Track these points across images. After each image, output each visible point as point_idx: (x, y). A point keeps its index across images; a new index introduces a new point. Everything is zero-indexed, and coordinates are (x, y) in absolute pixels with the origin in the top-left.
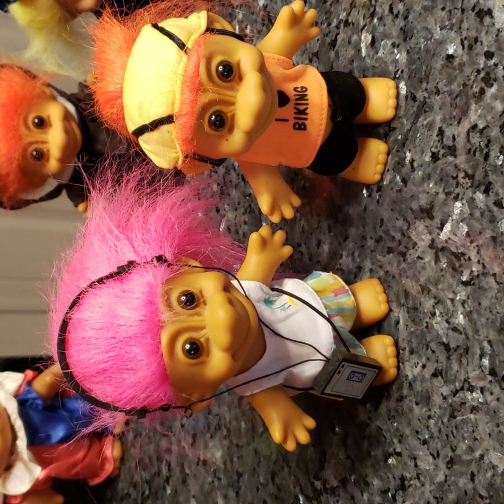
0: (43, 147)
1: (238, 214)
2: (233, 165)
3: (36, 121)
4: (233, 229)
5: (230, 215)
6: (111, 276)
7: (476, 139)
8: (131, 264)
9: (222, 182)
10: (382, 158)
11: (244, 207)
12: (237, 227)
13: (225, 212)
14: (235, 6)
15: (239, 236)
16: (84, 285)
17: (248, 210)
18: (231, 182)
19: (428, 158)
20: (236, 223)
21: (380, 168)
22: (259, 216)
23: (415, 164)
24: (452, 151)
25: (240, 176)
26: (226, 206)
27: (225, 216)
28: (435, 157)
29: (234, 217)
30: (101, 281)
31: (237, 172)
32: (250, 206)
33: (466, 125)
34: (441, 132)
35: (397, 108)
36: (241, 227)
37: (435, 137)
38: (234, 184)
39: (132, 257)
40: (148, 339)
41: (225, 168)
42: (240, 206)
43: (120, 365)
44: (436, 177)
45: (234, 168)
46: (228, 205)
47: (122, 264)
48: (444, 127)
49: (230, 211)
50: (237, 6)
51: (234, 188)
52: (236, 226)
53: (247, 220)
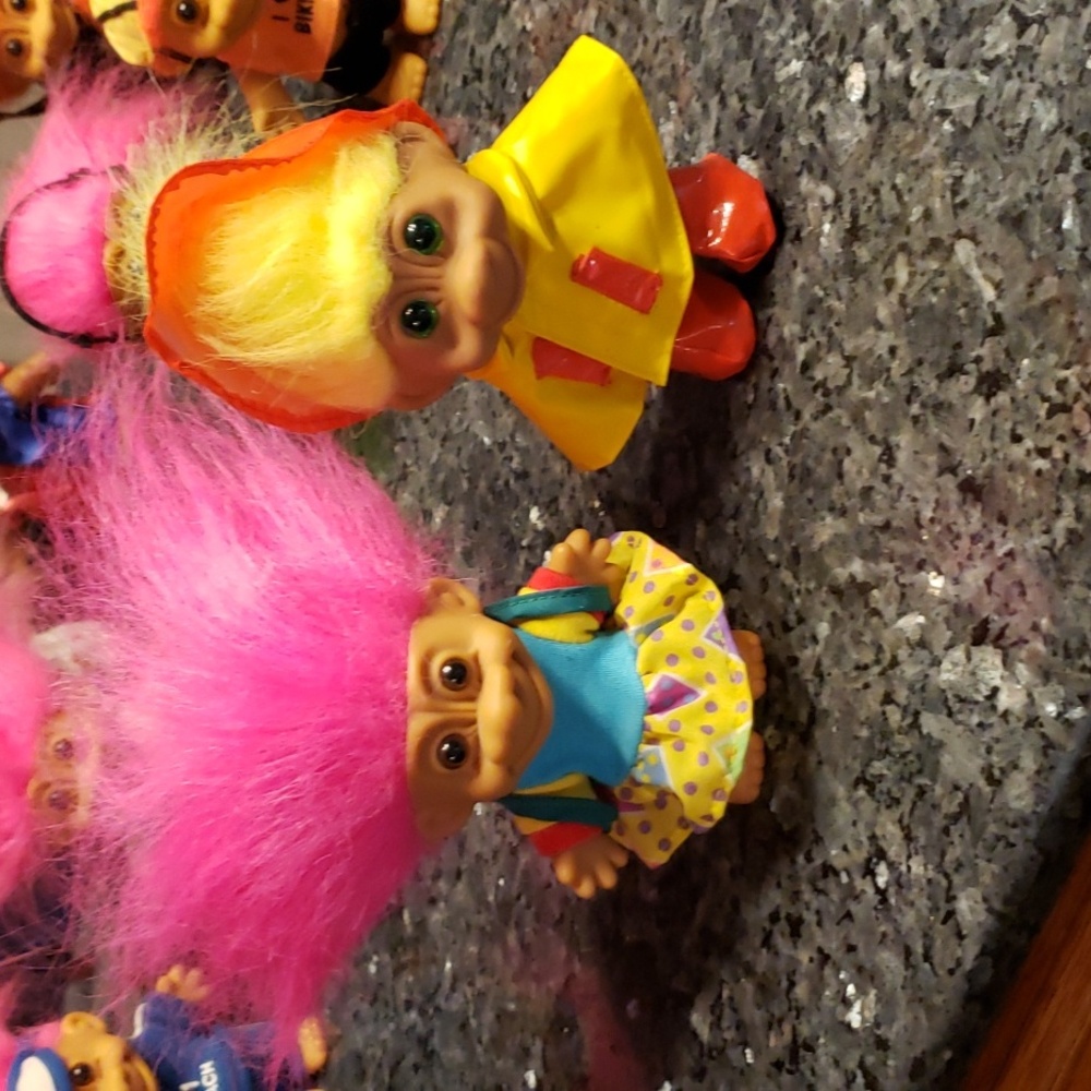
6: (60, 182)
7: (499, 62)
8: (83, 171)
10: (418, 79)
16: (29, 190)
19: (459, 83)
21: (415, 92)
23: (449, 89)
24: (479, 74)
28: (465, 81)
30: (47, 187)
33: (492, 45)
34: (472, 53)
35: (439, 17)
37: (467, 57)
39: (85, 163)
40: (89, 251)
43: (57, 277)
44: (463, 106)
47: (72, 171)
48: (476, 44)
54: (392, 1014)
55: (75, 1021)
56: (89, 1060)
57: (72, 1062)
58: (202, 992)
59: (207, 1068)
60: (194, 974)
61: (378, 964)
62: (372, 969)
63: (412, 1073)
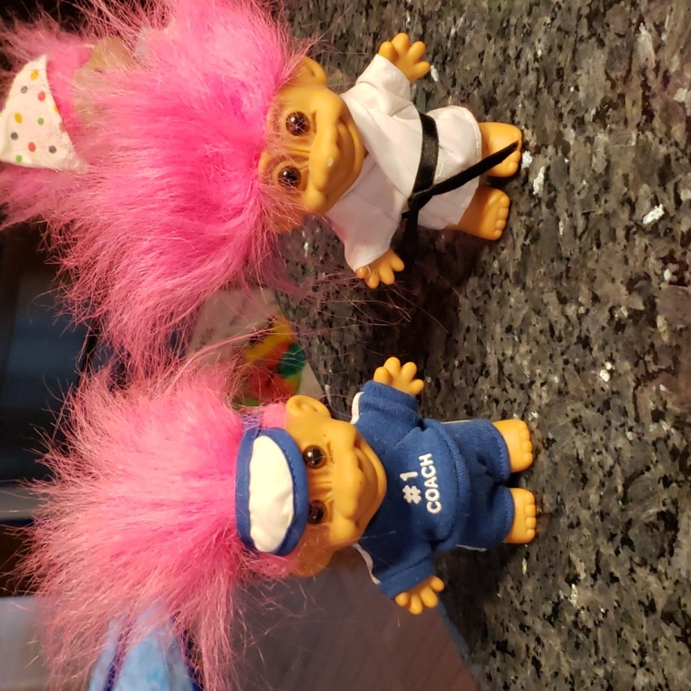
54: (631, 423)
55: (299, 404)
56: (322, 445)
57: (304, 445)
58: (418, 385)
59: (426, 460)
60: (410, 367)
61: (611, 372)
62: (604, 376)
63: (661, 486)
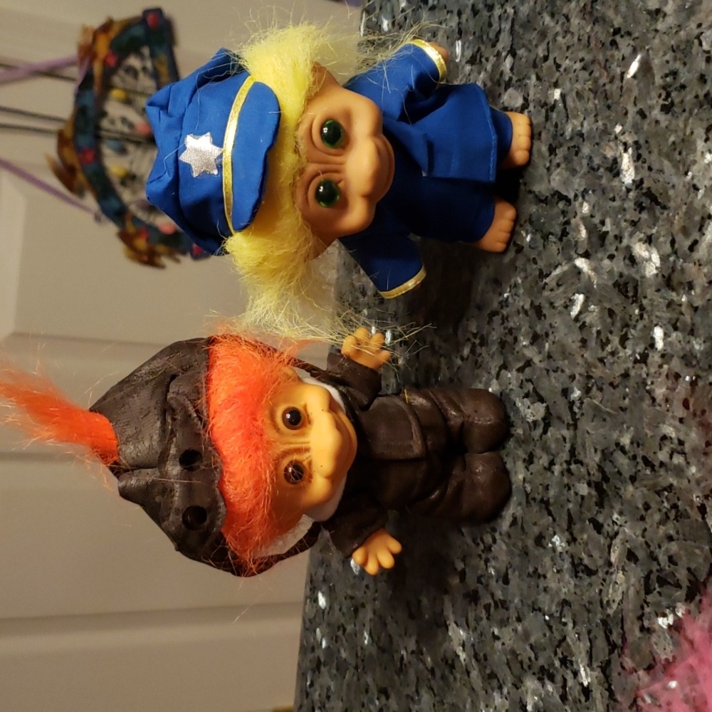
0: (303, 458)
1: (647, 527)
2: (617, 444)
3: (288, 416)
4: (641, 554)
5: (629, 531)
9: (597, 476)
11: (660, 510)
12: (652, 548)
13: (616, 528)
14: (571, 196)
15: (659, 564)
17: (672, 514)
18: (619, 473)
20: (646, 543)
22: (700, 519)
25: (639, 460)
26: (615, 516)
27: (617, 534)
29: (639, 532)
31: (631, 454)
32: (675, 506)
36: (660, 547)
38: (627, 475)
41: (599, 453)
42: (649, 511)
45: (623, 449)
46: (621, 513)
49: (628, 524)
50: (576, 196)
51: (629, 482)
52: (648, 546)
53: (672, 532)
